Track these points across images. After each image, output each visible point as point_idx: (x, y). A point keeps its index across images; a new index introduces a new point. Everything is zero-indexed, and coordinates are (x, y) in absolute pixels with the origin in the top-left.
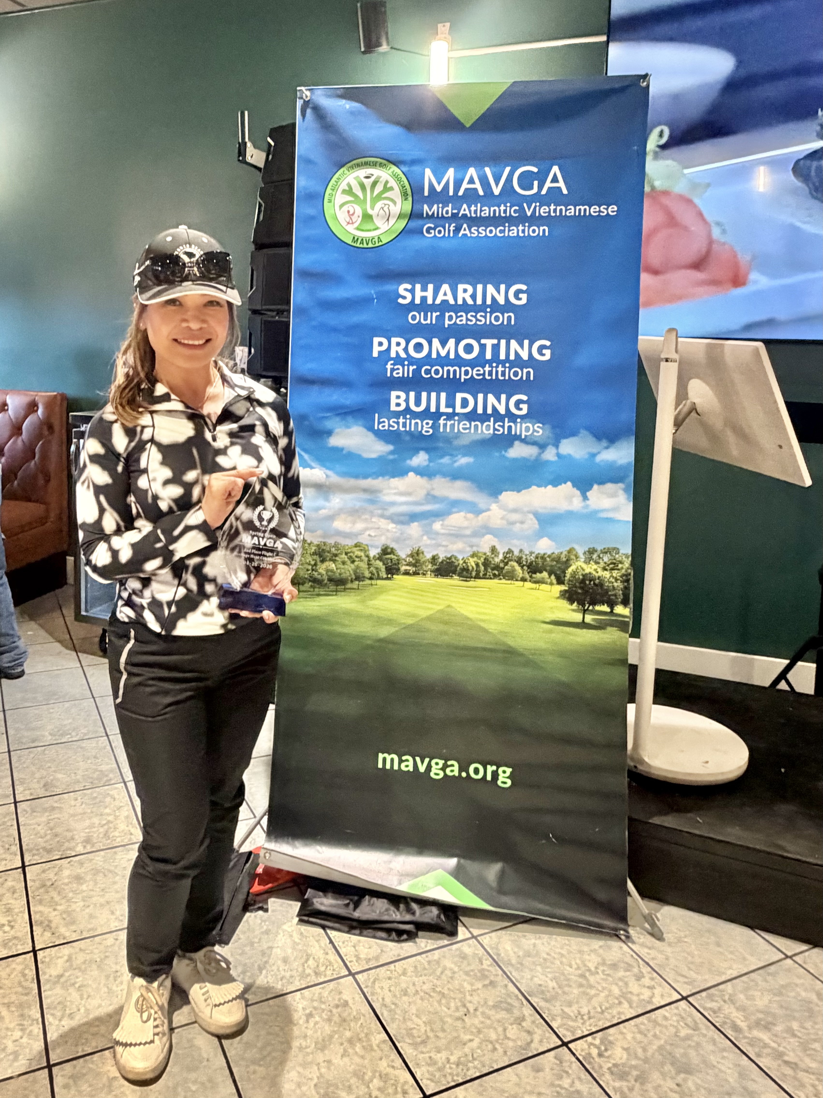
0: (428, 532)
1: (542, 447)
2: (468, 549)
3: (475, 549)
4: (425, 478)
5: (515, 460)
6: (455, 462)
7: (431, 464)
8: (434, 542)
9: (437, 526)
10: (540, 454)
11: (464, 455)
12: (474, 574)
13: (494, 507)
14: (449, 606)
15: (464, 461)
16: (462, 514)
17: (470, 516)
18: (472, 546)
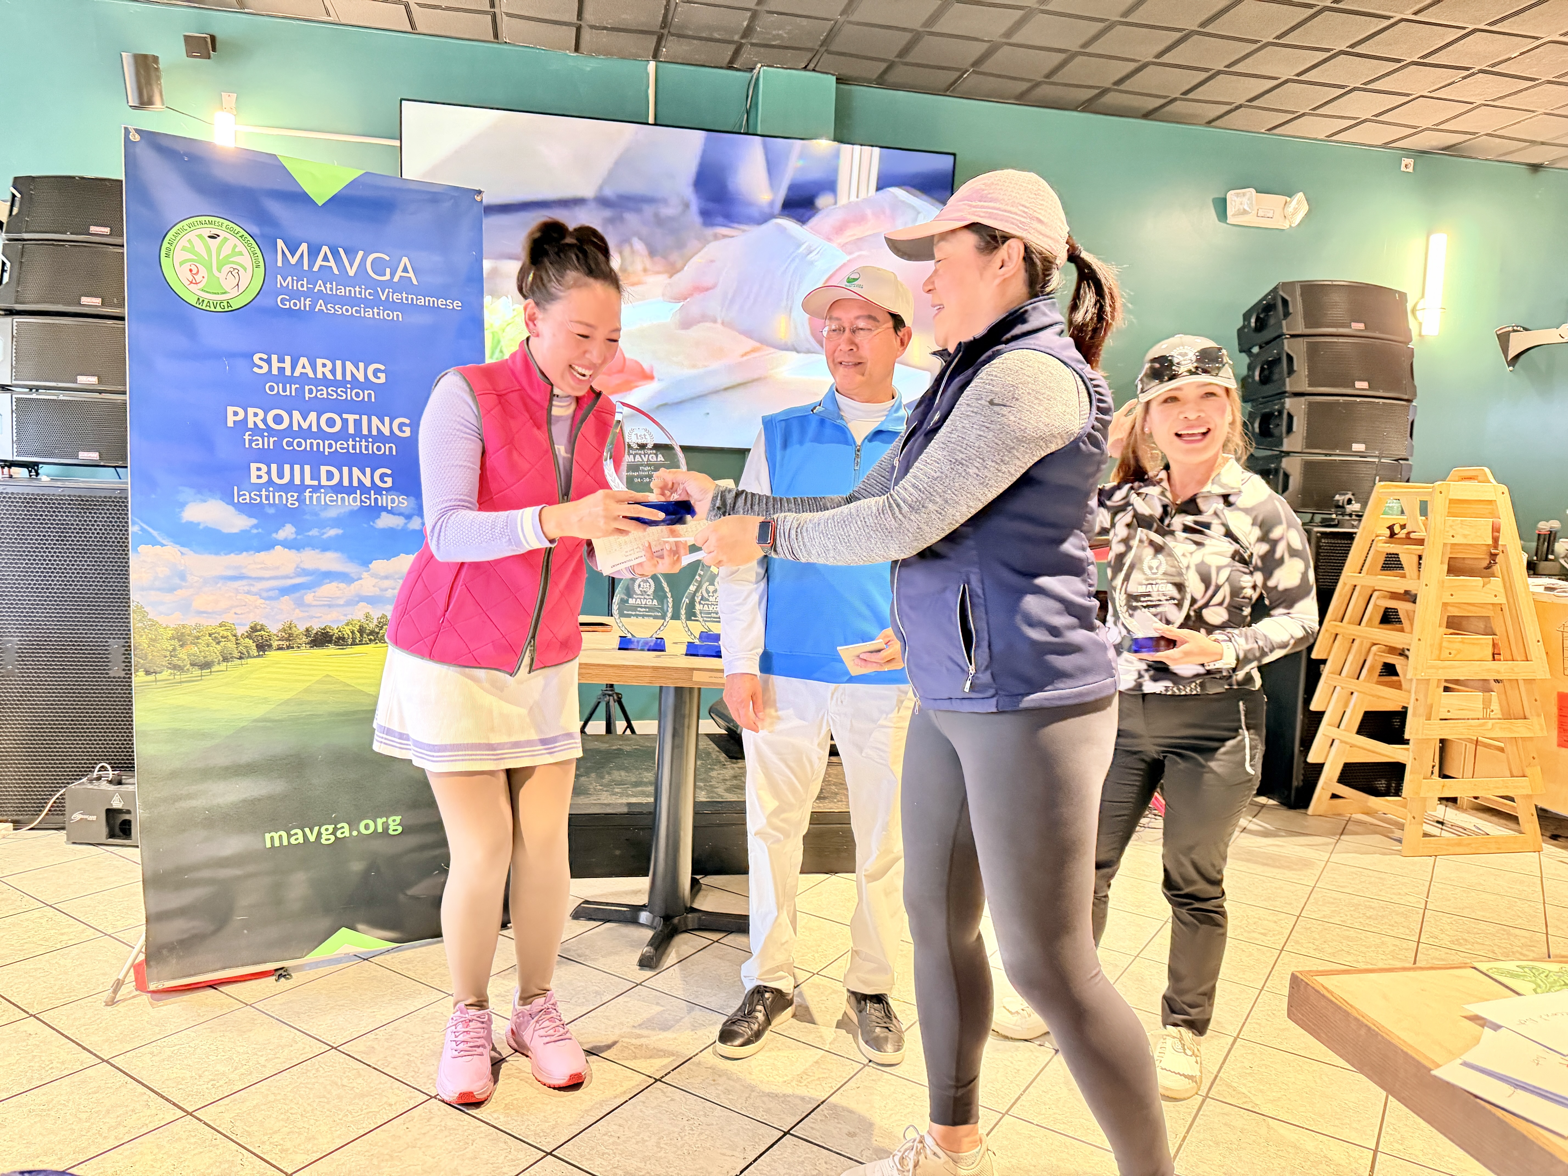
0: (300, 603)
1: (408, 517)
2: (342, 618)
3: (349, 617)
4: (294, 551)
5: (383, 531)
6: (323, 534)
7: (299, 537)
8: (307, 614)
9: (309, 598)
10: (406, 524)
11: (332, 527)
12: (350, 641)
13: (365, 575)
14: (328, 676)
15: (332, 532)
16: (334, 584)
17: (342, 585)
18: (345, 615)
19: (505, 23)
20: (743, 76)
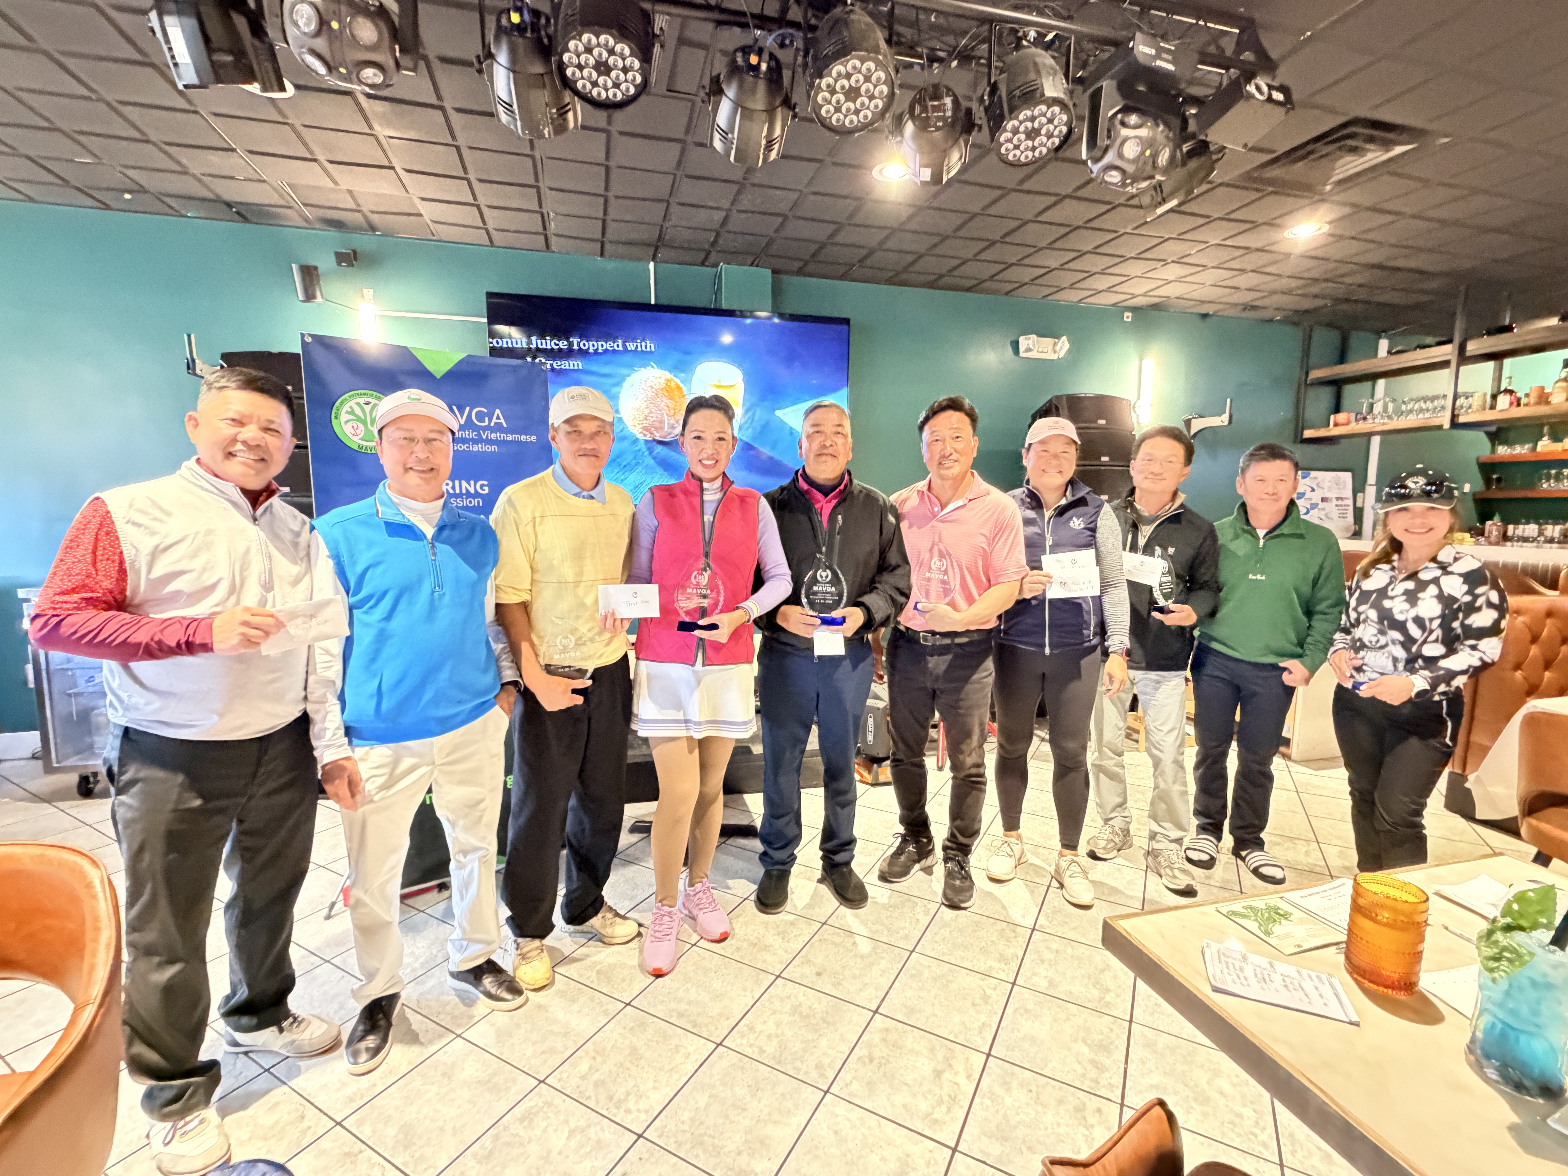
19: (553, 240)
20: (711, 271)
